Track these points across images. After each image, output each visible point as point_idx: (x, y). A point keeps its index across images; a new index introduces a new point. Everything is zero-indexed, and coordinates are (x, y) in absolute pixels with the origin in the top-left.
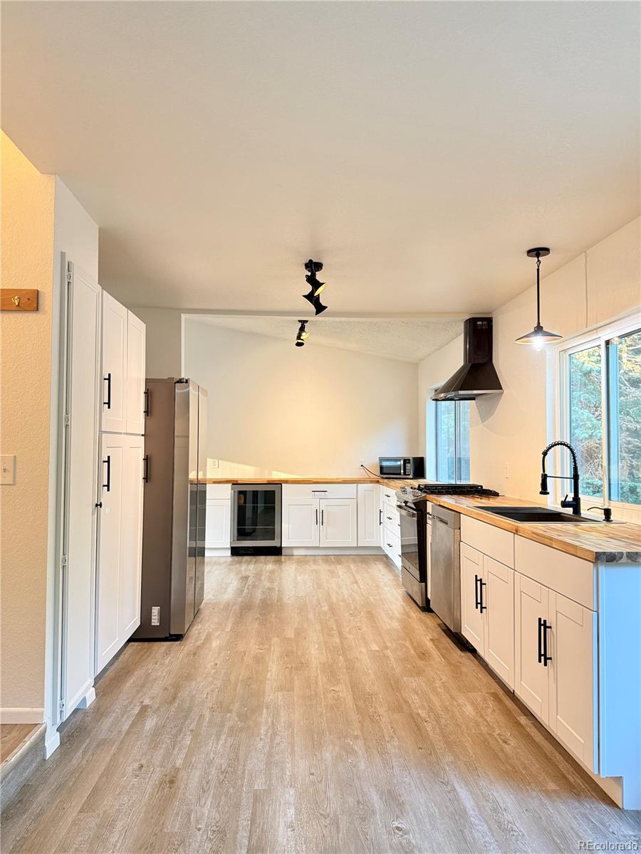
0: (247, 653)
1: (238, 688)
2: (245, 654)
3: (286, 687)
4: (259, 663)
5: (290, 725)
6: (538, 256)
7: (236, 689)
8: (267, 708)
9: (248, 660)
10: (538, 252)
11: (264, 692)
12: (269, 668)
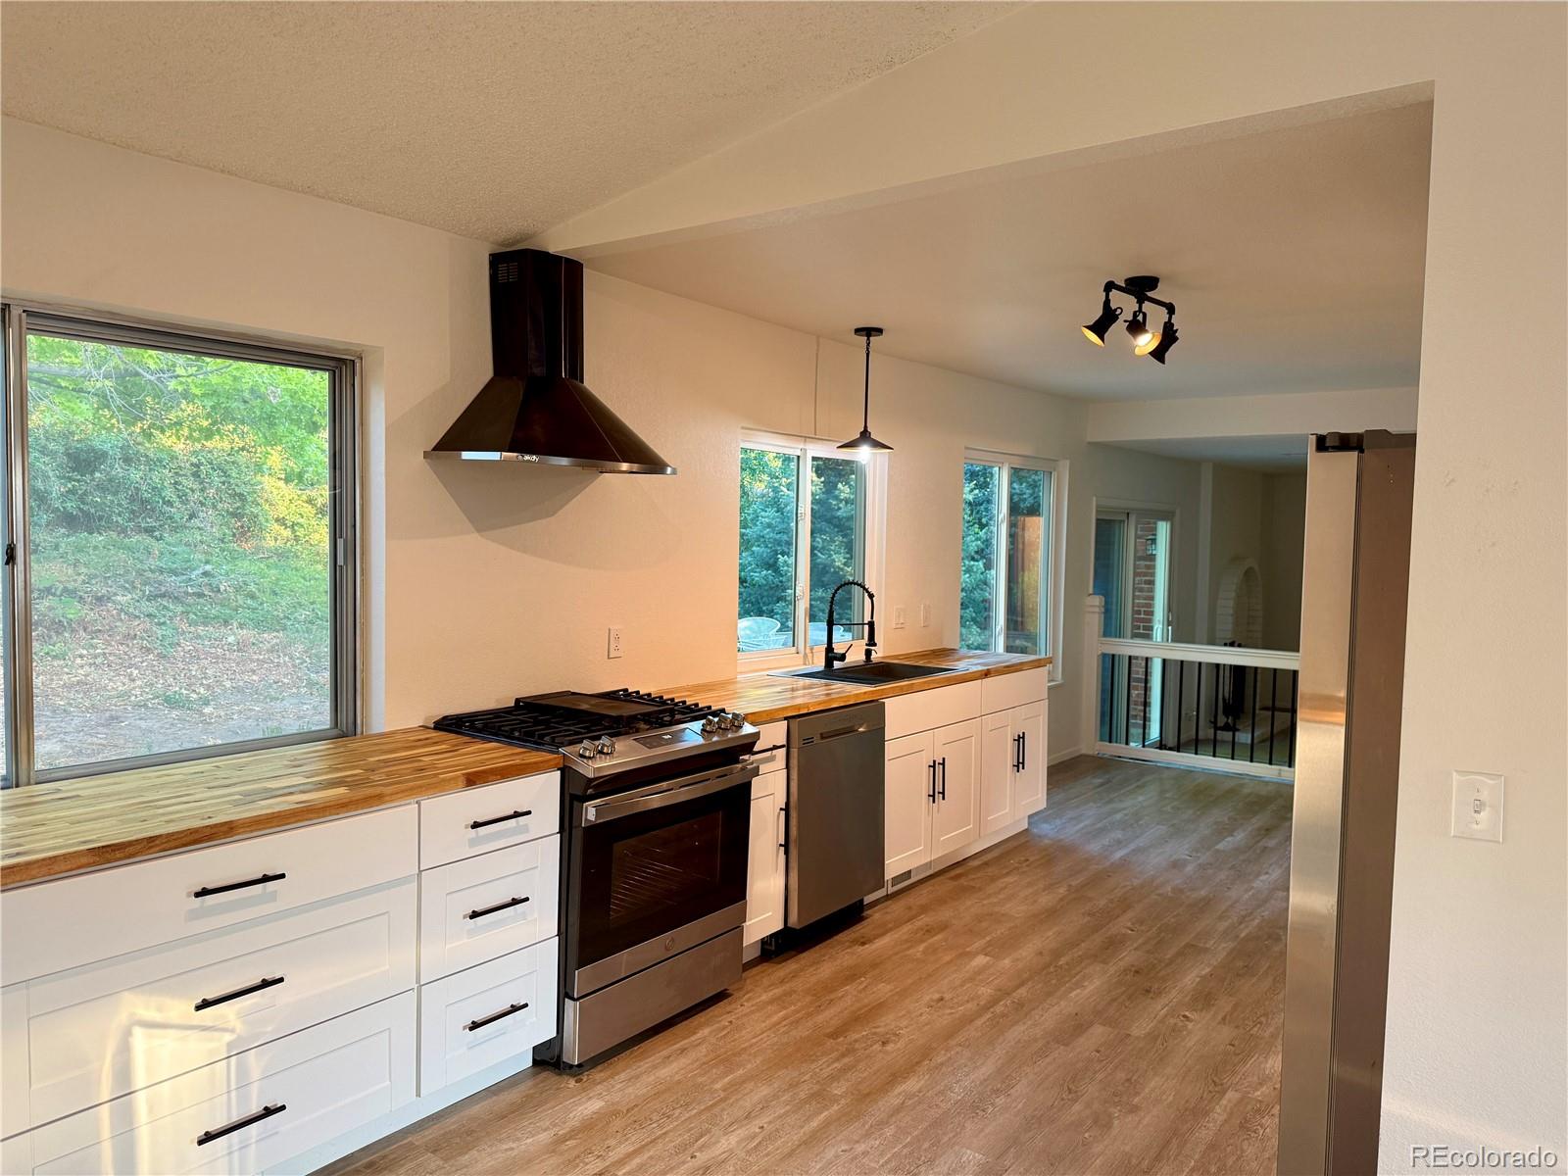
0: (1220, 1018)
1: (1265, 968)
2: (1224, 1019)
3: (1193, 950)
4: (1209, 993)
5: (1221, 918)
6: (869, 336)
7: (1269, 967)
8: (1237, 937)
9: (1225, 1004)
10: (869, 332)
11: (1228, 954)
12: (1198, 979)
